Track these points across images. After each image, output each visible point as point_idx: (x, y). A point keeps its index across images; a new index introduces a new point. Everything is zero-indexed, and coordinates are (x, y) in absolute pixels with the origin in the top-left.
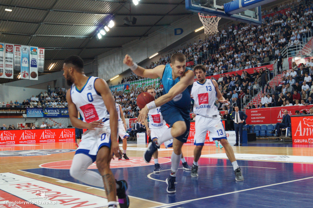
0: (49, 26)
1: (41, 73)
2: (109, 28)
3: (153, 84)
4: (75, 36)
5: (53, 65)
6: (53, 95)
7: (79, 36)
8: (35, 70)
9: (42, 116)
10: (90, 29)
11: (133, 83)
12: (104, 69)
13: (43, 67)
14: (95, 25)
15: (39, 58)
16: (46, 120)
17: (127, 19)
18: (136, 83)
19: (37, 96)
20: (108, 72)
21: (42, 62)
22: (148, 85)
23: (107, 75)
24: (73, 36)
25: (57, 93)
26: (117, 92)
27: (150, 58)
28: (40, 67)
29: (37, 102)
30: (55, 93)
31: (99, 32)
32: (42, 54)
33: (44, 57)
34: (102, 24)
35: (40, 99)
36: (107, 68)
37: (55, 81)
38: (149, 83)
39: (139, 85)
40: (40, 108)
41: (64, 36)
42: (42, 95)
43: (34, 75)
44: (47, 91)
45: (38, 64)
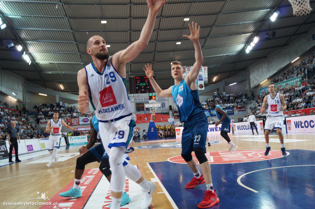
0: (208, 50)
1: (206, 84)
2: (254, 43)
3: (295, 84)
4: (229, 54)
5: (216, 77)
6: (217, 99)
7: (232, 54)
8: (202, 83)
9: (209, 115)
10: (240, 47)
11: (278, 84)
12: (254, 76)
13: (207, 80)
14: (243, 43)
15: (204, 74)
16: (212, 118)
17: (267, 34)
18: (280, 84)
19: (205, 101)
20: (258, 78)
21: (207, 76)
22: (291, 85)
23: (257, 80)
24: (227, 54)
25: (219, 98)
26: (266, 93)
27: (292, 62)
28: (205, 80)
29: (206, 105)
30: (218, 97)
31: (246, 48)
32: (205, 71)
33: (207, 72)
34: (248, 41)
35: (207, 104)
36: (257, 75)
37: (218, 89)
38: (291, 83)
39: (284, 86)
40: (207, 109)
41: (221, 55)
42: (208, 100)
43: (201, 86)
44: (212, 97)
45: (203, 78)
